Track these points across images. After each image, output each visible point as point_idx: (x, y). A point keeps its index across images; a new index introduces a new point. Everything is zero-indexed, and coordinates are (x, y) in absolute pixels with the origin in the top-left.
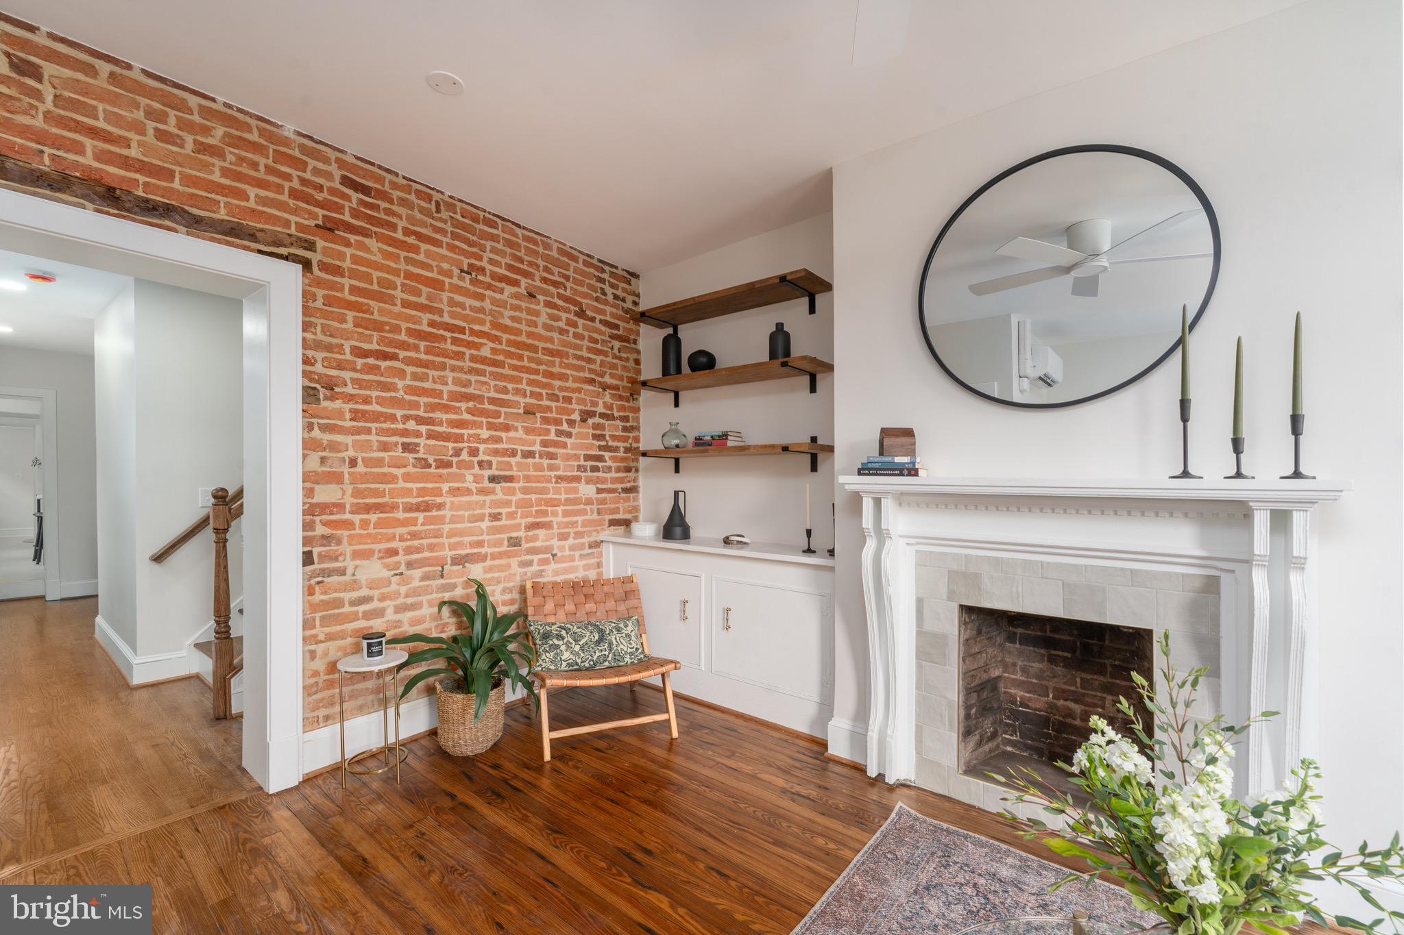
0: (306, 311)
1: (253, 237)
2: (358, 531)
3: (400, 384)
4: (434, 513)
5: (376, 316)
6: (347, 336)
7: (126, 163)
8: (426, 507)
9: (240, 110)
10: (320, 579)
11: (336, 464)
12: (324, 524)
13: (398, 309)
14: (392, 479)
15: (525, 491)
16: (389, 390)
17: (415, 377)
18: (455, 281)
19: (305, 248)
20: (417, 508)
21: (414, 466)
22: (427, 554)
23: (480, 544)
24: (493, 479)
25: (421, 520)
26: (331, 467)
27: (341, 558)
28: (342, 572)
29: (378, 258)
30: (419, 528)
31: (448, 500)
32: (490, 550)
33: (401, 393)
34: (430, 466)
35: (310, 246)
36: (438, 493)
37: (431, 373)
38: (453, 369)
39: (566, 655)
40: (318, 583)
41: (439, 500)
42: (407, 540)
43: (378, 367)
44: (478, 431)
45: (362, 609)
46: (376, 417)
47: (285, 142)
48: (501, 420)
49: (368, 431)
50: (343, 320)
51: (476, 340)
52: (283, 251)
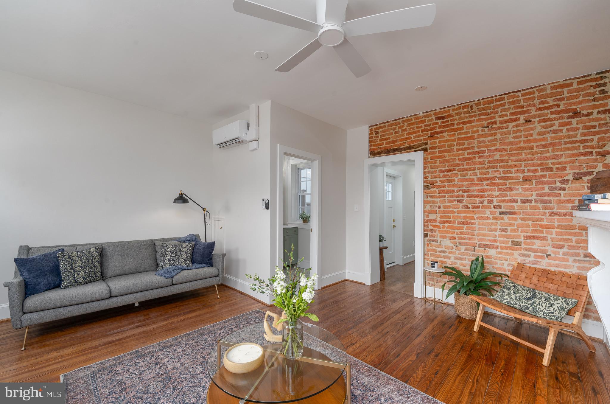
0: (425, 163)
1: (413, 148)
2: (441, 229)
3: (456, 179)
4: (470, 226)
5: (447, 158)
6: (437, 167)
7: (390, 143)
8: (467, 223)
9: (410, 116)
10: (430, 242)
11: (434, 207)
12: (432, 226)
13: (455, 152)
14: (453, 212)
15: (524, 219)
16: (452, 182)
17: (462, 175)
18: (480, 133)
19: (425, 145)
20: (463, 223)
21: (462, 208)
22: (467, 241)
23: (495, 241)
24: (501, 213)
25: (465, 228)
26: (433, 208)
27: (436, 237)
28: (437, 241)
29: (448, 138)
30: (464, 231)
31: (477, 221)
32: (500, 245)
33: (457, 182)
34: (469, 208)
35: (426, 144)
36: (473, 218)
37: (469, 172)
38: (479, 169)
39: (506, 297)
40: (429, 243)
41: (472, 221)
42: (459, 234)
43: (448, 175)
44: (493, 192)
45: (443, 254)
46: (447, 192)
47: (420, 117)
48: (507, 186)
49: (444, 197)
50: (436, 163)
51: (491, 154)
52: (420, 148)
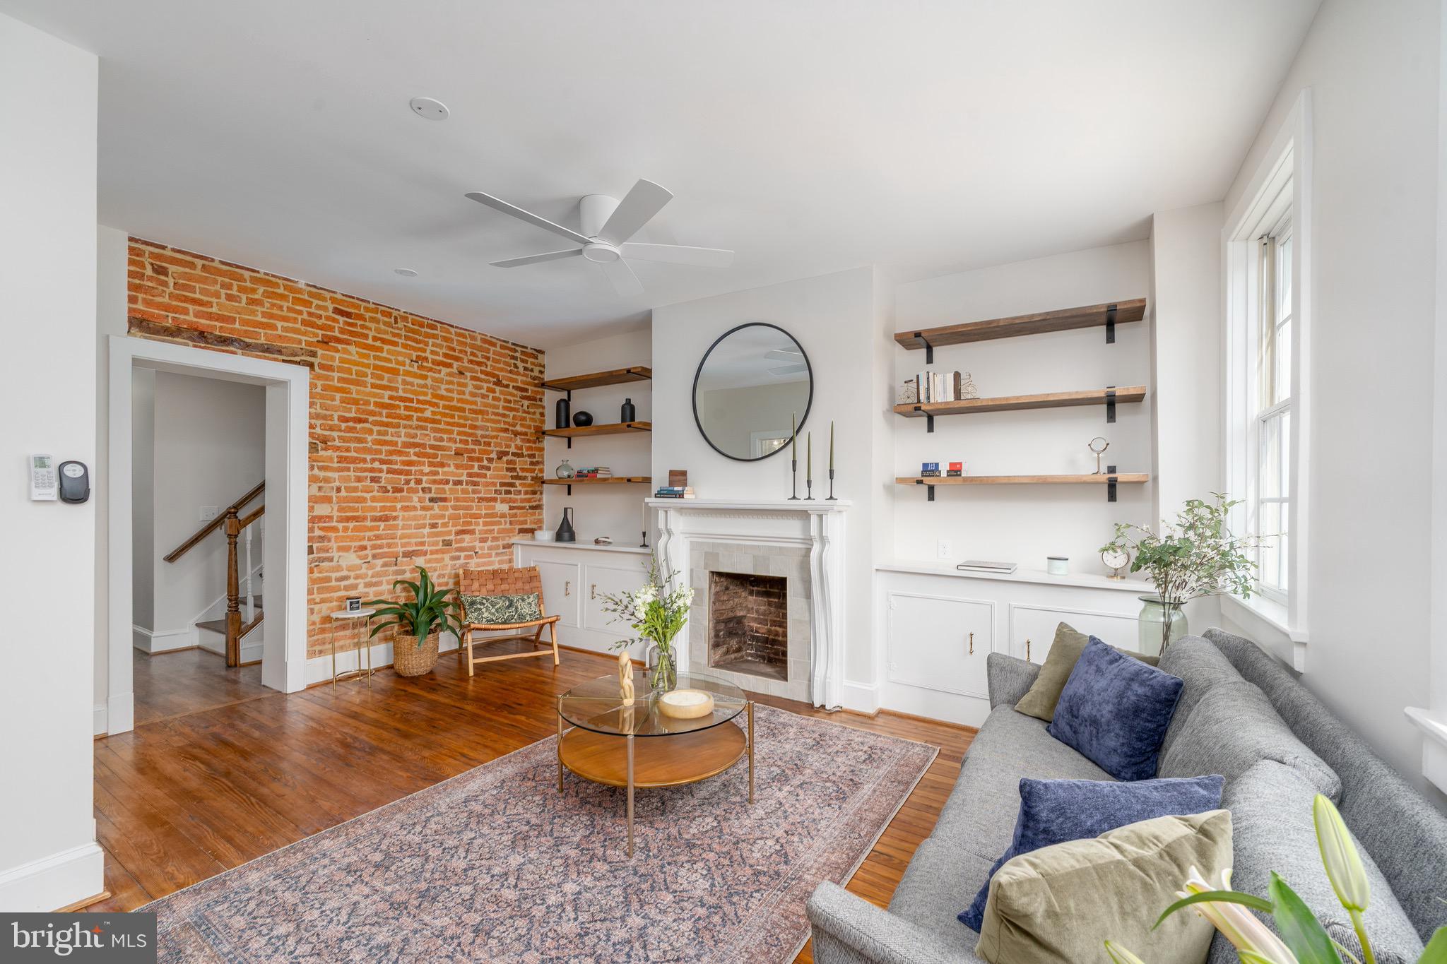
0: (312, 396)
1: (280, 352)
2: (341, 534)
3: (370, 438)
4: (391, 522)
5: (354, 396)
6: (336, 409)
8: (386, 519)
9: (273, 276)
10: (317, 563)
11: (328, 490)
12: (321, 529)
13: (369, 389)
14: (364, 500)
15: (455, 508)
16: (362, 443)
17: (379, 433)
18: (407, 368)
19: (310, 356)
20: (380, 519)
21: (378, 492)
22: (386, 550)
23: (422, 544)
24: (432, 500)
25: (382, 527)
26: (325, 492)
27: (330, 551)
28: (331, 560)
29: (356, 358)
30: (380, 532)
31: (401, 514)
32: (429, 548)
33: (370, 444)
34: (389, 491)
35: (314, 354)
36: (394, 509)
37: (390, 430)
38: (405, 427)
40: (316, 566)
41: (394, 514)
42: (372, 540)
43: (355, 428)
44: (422, 468)
45: (343, 583)
46: (354, 460)
47: (300, 291)
48: (438, 460)
49: (348, 469)
50: (333, 399)
51: (421, 406)
52: (297, 359)
